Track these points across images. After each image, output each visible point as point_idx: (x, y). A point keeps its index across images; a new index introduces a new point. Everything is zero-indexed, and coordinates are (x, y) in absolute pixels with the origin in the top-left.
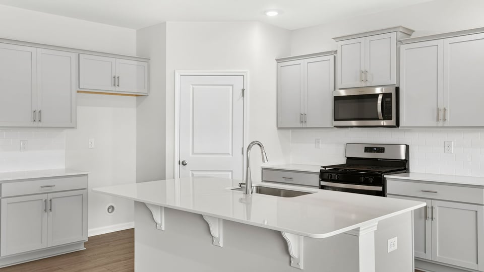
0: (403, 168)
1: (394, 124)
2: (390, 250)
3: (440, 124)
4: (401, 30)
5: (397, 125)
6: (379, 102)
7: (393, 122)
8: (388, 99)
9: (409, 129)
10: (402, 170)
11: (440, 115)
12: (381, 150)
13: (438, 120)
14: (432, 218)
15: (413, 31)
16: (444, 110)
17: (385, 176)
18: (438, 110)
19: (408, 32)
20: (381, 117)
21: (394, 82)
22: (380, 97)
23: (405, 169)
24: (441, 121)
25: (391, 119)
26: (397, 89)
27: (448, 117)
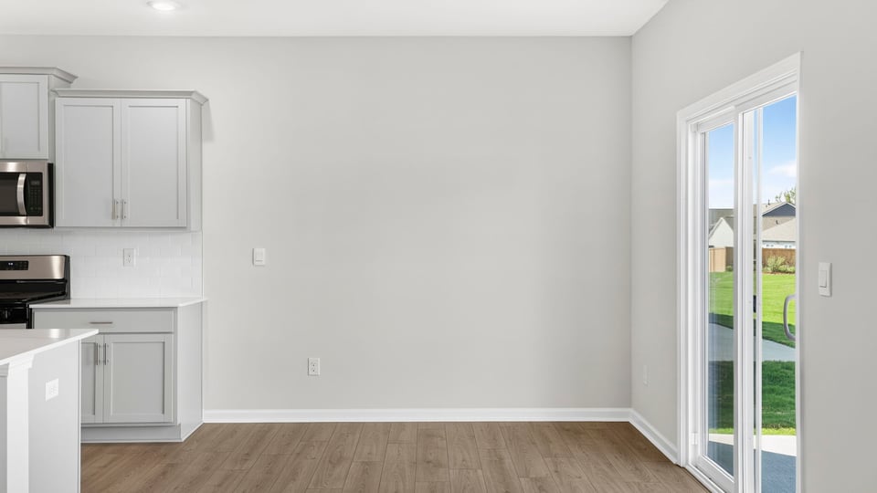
0: (60, 293)
1: (47, 223)
2: (48, 397)
3: (118, 224)
4: (55, 72)
5: (51, 224)
6: (20, 186)
7: (44, 220)
8: (36, 183)
9: (71, 230)
10: (58, 295)
11: (117, 210)
12: (22, 265)
13: (114, 217)
14: (105, 362)
15: (75, 77)
16: (123, 202)
17: (31, 306)
18: (114, 202)
19: (68, 79)
20: (23, 210)
21: (44, 154)
22: (22, 178)
23: (64, 294)
24: (119, 219)
25: (40, 214)
26: (51, 168)
27: (128, 213)
